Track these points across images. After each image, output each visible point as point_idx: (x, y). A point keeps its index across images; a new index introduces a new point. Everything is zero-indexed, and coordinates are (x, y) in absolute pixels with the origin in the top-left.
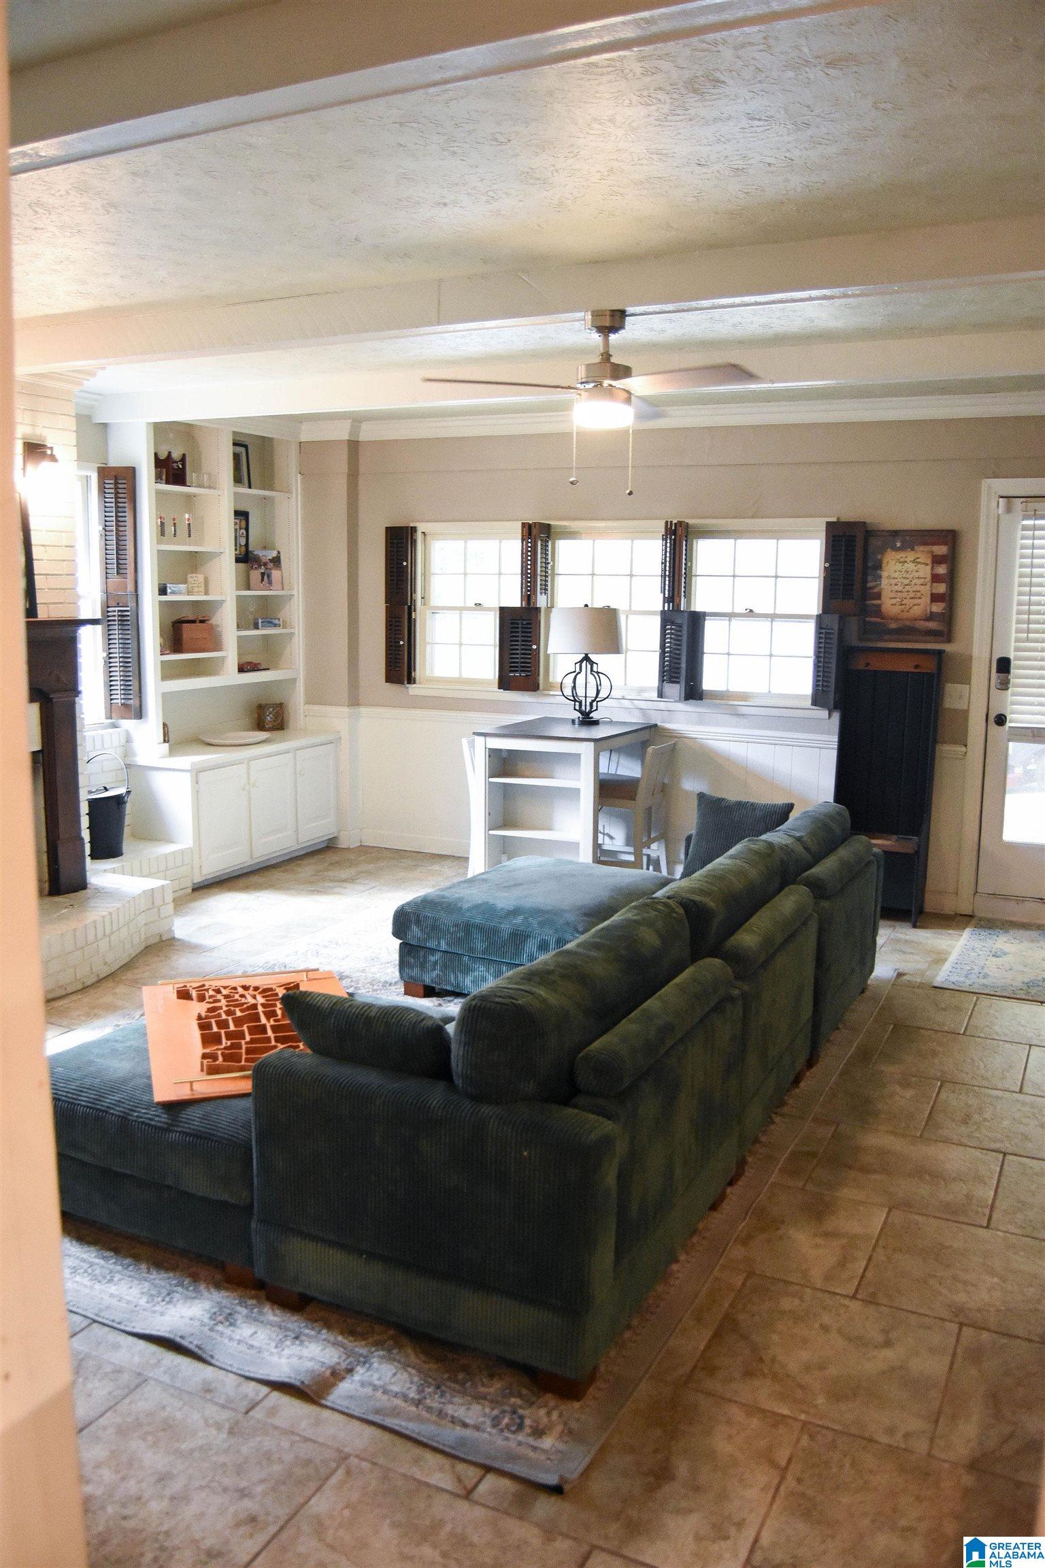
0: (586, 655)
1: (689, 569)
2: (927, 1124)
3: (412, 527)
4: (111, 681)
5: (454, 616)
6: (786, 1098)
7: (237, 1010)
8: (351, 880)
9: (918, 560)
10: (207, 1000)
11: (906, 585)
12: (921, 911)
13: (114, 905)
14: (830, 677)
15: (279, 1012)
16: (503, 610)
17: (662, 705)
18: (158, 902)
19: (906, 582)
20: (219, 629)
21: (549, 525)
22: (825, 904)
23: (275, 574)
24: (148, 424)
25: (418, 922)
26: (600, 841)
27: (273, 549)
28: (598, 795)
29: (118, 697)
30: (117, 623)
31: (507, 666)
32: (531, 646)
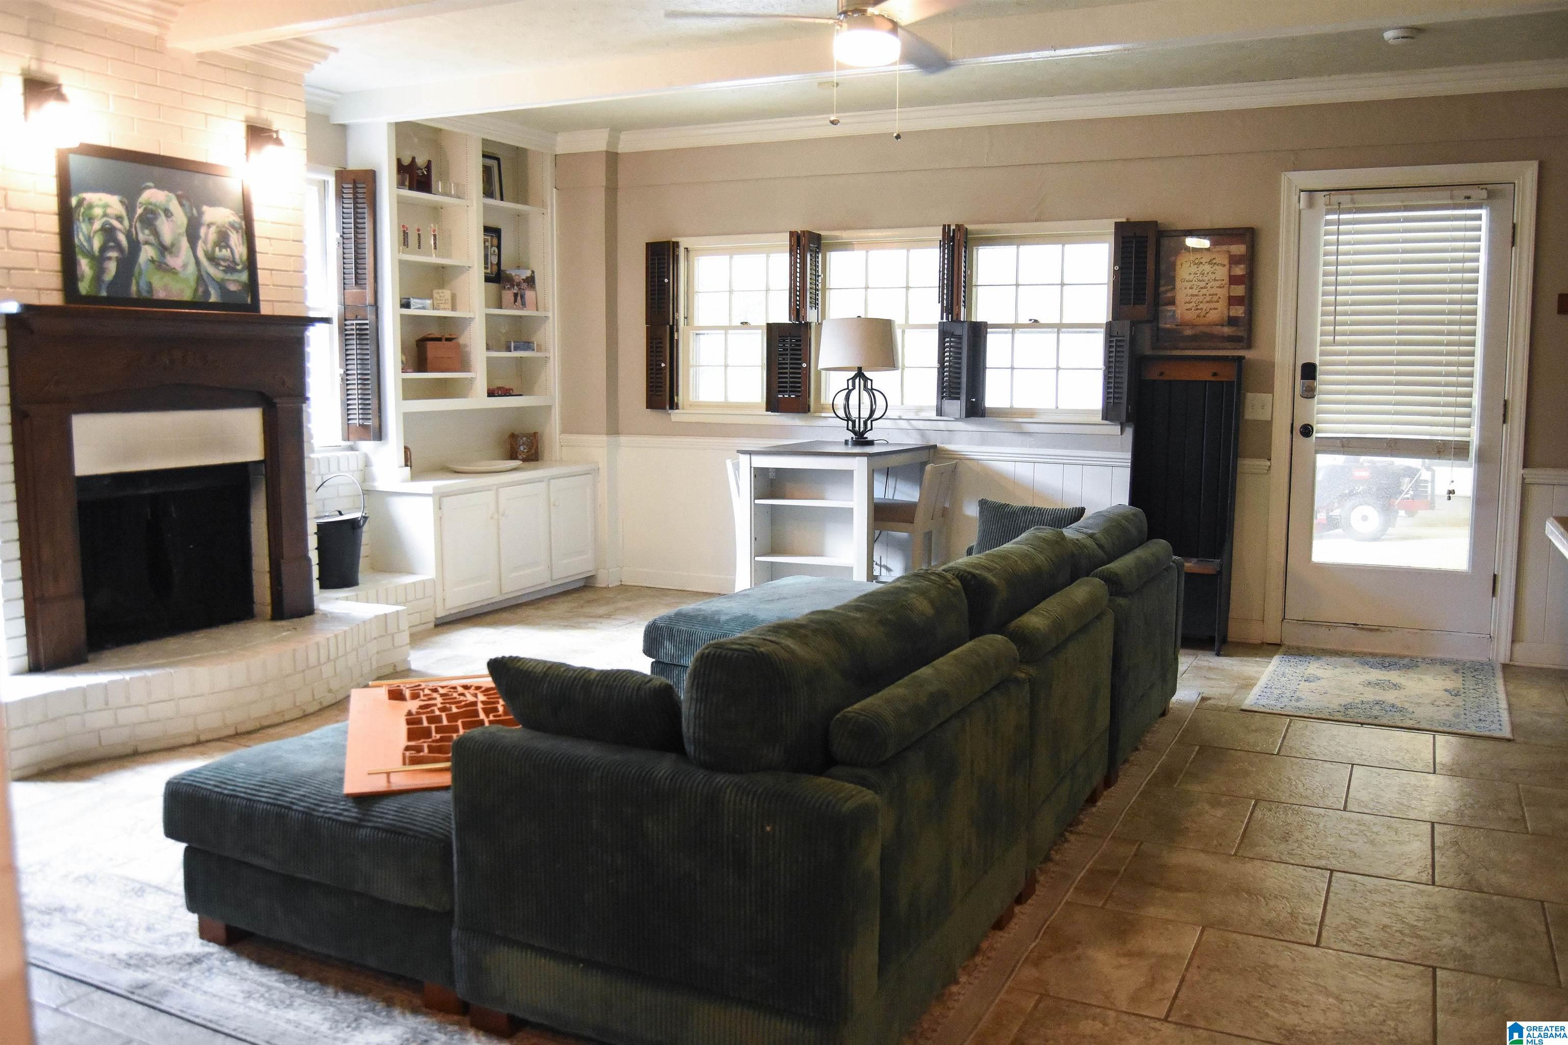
0: (860, 369)
1: (969, 278)
2: (1242, 840)
3: (674, 243)
4: (348, 400)
5: (719, 336)
6: (1081, 817)
7: (453, 707)
8: (608, 616)
9: (1214, 261)
10: (422, 698)
11: (1202, 288)
12: (1224, 641)
13: (340, 629)
14: (1121, 388)
15: (501, 709)
16: (769, 326)
17: (942, 425)
18: (392, 628)
19: (1203, 284)
20: (467, 349)
21: (819, 235)
22: (1122, 601)
23: (529, 294)
24: (390, 124)
25: (671, 637)
26: (876, 573)
27: (528, 268)
28: (872, 519)
29: (356, 416)
30: (355, 337)
31: (775, 386)
32: (801, 364)
